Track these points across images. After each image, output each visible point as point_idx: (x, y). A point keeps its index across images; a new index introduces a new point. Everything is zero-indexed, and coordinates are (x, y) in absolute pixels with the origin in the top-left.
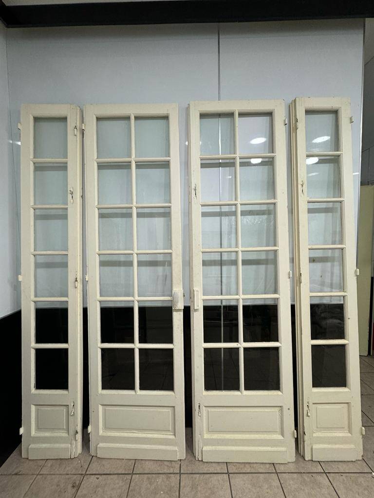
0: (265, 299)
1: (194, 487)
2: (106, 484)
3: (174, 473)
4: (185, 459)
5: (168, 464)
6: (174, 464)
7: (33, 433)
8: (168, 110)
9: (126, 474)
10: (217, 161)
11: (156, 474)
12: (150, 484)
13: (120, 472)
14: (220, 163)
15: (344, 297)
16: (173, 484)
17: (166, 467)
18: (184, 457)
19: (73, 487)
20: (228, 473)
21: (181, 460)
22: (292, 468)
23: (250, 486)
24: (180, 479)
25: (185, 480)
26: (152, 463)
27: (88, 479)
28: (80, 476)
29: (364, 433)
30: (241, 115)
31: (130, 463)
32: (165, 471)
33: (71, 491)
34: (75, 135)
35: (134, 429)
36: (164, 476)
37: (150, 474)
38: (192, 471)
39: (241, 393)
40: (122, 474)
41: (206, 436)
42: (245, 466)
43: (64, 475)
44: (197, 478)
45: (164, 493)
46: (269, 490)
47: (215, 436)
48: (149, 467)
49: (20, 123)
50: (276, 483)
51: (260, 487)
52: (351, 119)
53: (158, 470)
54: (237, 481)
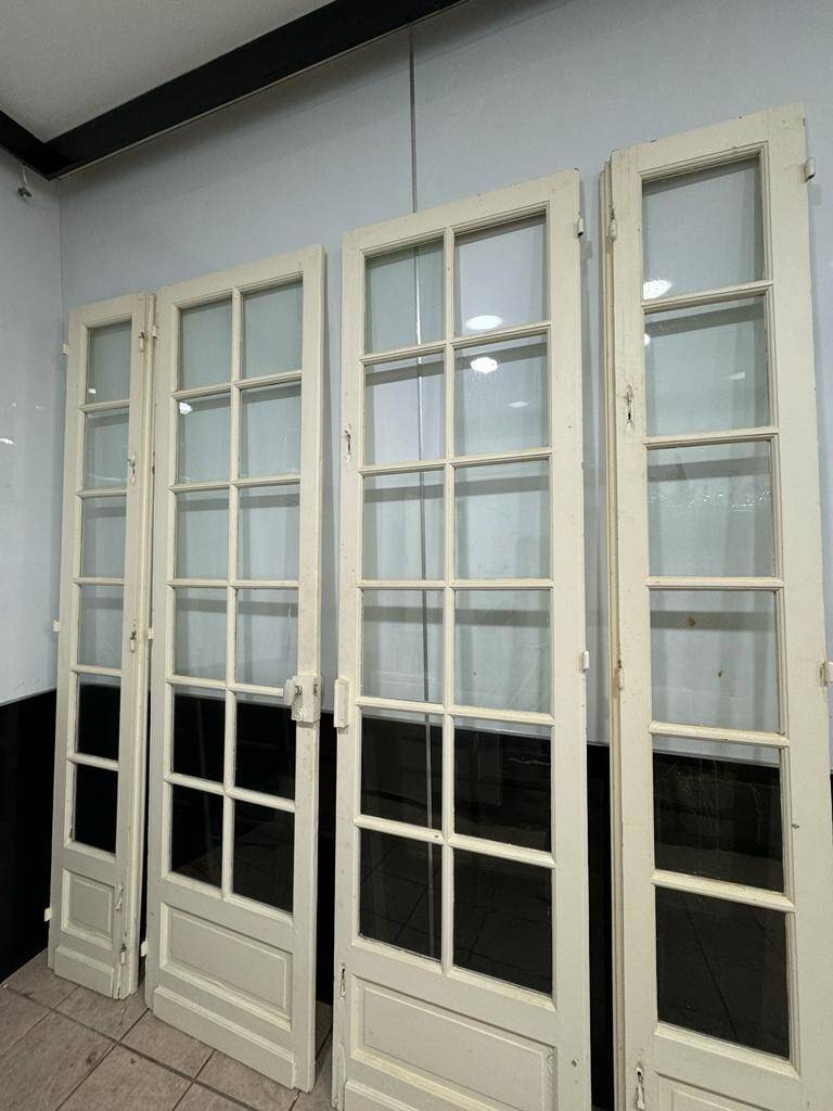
2: (141, 1080)
4: (309, 1093)
5: (271, 1089)
6: (283, 1095)
7: (65, 924)
8: (300, 264)
9: (183, 1075)
10: (411, 363)
11: (236, 1101)
13: (174, 1065)
14: (419, 366)
15: (780, 750)
17: (262, 1095)
18: (308, 1086)
19: (89, 1061)
21: (299, 1090)
27: (118, 1054)
28: (109, 1041)
30: (463, 237)
31: (202, 1052)
33: (81, 1066)
34: (142, 351)
35: (218, 979)
37: (224, 1095)
39: (445, 969)
40: (176, 1072)
41: (357, 1054)
43: (88, 1028)
47: (379, 1064)
48: (229, 1080)
49: (67, 344)
52: (805, 168)
53: (244, 1095)
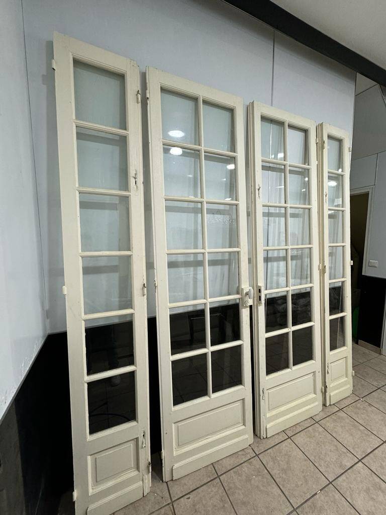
0: (300, 289)
1: (274, 459)
2: (201, 498)
3: (253, 458)
4: (253, 443)
5: (242, 453)
6: (247, 451)
7: (91, 490)
8: (234, 103)
9: (212, 480)
11: (238, 466)
12: (239, 476)
13: (205, 481)
16: (258, 466)
17: (243, 456)
18: (253, 440)
20: (289, 438)
21: (250, 445)
22: (322, 415)
23: (308, 439)
24: (260, 460)
25: (265, 458)
26: (228, 459)
27: (178, 505)
28: (168, 506)
29: (354, 375)
31: (209, 469)
32: (245, 459)
35: (208, 435)
36: (245, 464)
37: (233, 468)
38: (264, 448)
39: (291, 369)
40: (209, 482)
41: (268, 415)
42: (296, 427)
44: (272, 452)
45: (255, 476)
46: (320, 436)
47: (275, 412)
48: (228, 464)
50: (321, 429)
51: (314, 436)
53: (238, 462)
54: (299, 439)
